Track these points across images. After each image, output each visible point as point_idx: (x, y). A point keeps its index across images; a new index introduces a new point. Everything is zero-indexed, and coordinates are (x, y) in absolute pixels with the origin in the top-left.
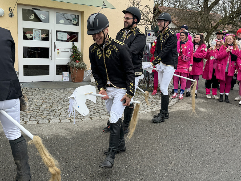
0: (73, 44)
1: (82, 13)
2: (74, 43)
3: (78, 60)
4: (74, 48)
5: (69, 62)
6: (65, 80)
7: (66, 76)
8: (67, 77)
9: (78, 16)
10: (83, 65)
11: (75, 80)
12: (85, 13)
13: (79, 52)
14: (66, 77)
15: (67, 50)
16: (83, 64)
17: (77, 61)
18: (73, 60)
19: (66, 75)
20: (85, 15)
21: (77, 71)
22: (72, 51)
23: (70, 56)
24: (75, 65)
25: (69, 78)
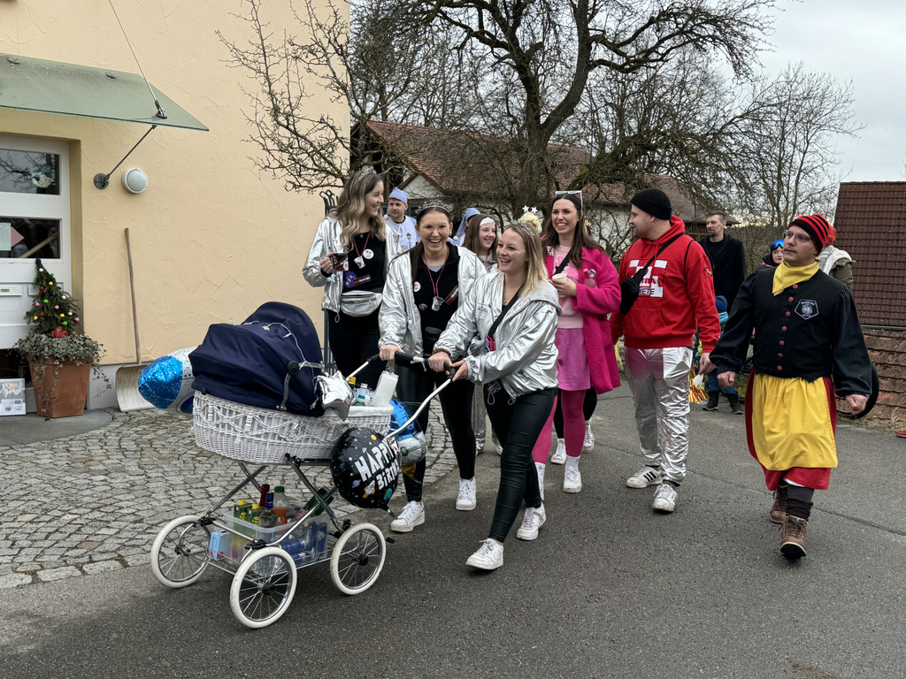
0: (39, 265)
1: (73, 146)
2: (44, 261)
3: (63, 329)
4: (43, 279)
5: (24, 338)
6: (9, 409)
7: (11, 396)
8: (17, 397)
9: (57, 157)
10: (82, 348)
11: (54, 406)
12: (83, 147)
13: (64, 297)
14: (14, 400)
15: (15, 290)
16: (82, 343)
17: (58, 330)
18: (39, 330)
19: (13, 391)
20: (82, 155)
21: (57, 373)
22: (36, 293)
23: (27, 313)
24: (51, 347)
25: (26, 401)
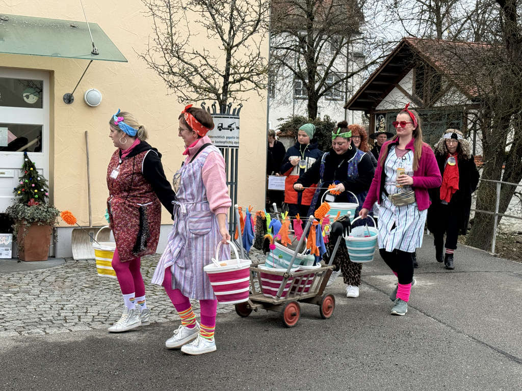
1: (50, 74)
2: (29, 154)
3: (34, 201)
5: (11, 206)
6: (1, 254)
7: (3, 245)
9: (41, 83)
12: (56, 75)
13: (39, 179)
14: (4, 248)
15: (9, 173)
17: (31, 201)
18: (21, 201)
19: (4, 242)
22: (21, 175)
23: (15, 189)
24: (24, 212)
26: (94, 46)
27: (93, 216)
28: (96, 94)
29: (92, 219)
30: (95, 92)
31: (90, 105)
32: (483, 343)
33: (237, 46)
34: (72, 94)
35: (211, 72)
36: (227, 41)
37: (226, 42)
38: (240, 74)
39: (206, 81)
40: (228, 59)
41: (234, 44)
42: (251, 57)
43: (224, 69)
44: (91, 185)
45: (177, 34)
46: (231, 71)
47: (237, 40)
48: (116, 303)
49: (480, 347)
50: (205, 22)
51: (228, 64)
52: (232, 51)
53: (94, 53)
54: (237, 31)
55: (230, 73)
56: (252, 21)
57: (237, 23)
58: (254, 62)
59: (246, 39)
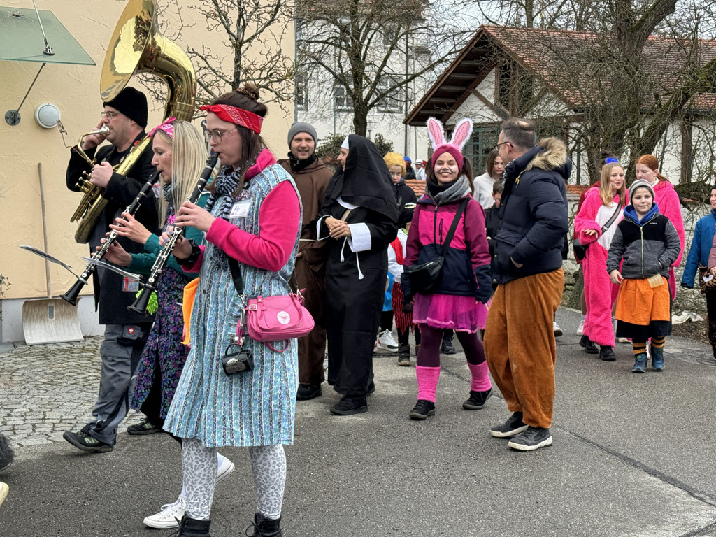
26: (46, 43)
27: (52, 282)
28: (52, 110)
29: (51, 286)
30: (50, 108)
31: (42, 126)
32: (589, 442)
33: (249, 41)
34: (18, 111)
35: (215, 79)
36: (236, 34)
37: (234, 36)
38: (254, 80)
39: (207, 91)
40: (237, 60)
41: (245, 39)
42: (269, 56)
43: (232, 74)
44: (48, 239)
45: (165, 25)
46: (242, 76)
47: (248, 33)
48: (87, 404)
49: (585, 447)
50: (204, 8)
51: (238, 66)
52: (243, 49)
53: (47, 54)
54: (248, 20)
55: (241, 78)
56: (269, 6)
57: (249, 9)
58: (274, 63)
59: (261, 31)
